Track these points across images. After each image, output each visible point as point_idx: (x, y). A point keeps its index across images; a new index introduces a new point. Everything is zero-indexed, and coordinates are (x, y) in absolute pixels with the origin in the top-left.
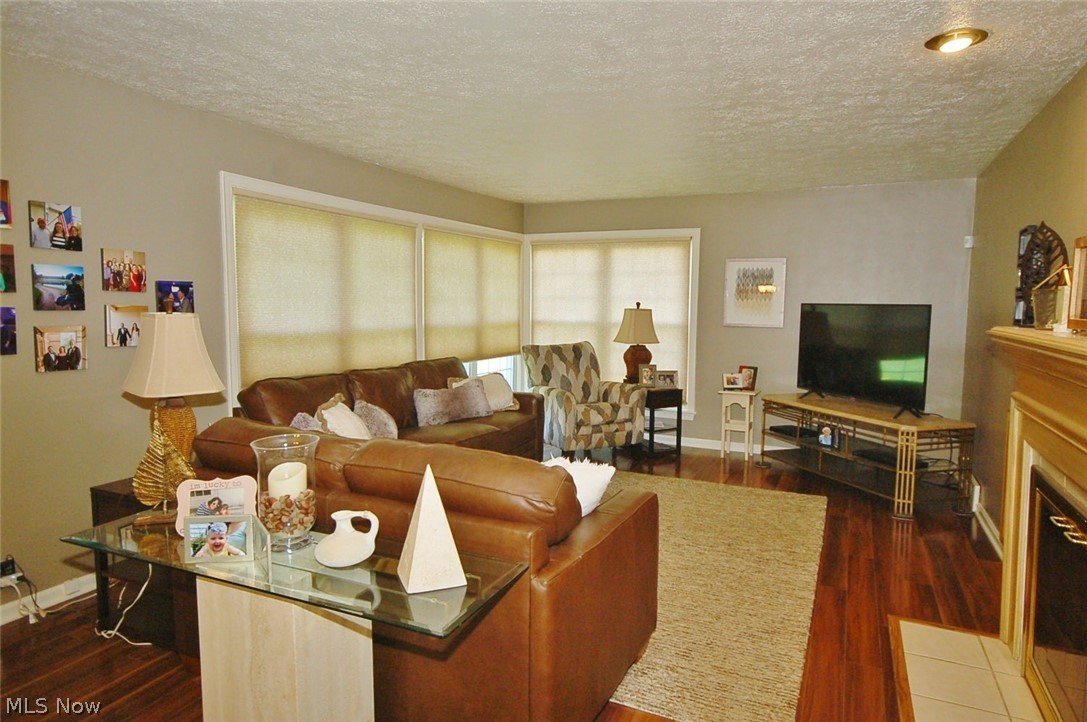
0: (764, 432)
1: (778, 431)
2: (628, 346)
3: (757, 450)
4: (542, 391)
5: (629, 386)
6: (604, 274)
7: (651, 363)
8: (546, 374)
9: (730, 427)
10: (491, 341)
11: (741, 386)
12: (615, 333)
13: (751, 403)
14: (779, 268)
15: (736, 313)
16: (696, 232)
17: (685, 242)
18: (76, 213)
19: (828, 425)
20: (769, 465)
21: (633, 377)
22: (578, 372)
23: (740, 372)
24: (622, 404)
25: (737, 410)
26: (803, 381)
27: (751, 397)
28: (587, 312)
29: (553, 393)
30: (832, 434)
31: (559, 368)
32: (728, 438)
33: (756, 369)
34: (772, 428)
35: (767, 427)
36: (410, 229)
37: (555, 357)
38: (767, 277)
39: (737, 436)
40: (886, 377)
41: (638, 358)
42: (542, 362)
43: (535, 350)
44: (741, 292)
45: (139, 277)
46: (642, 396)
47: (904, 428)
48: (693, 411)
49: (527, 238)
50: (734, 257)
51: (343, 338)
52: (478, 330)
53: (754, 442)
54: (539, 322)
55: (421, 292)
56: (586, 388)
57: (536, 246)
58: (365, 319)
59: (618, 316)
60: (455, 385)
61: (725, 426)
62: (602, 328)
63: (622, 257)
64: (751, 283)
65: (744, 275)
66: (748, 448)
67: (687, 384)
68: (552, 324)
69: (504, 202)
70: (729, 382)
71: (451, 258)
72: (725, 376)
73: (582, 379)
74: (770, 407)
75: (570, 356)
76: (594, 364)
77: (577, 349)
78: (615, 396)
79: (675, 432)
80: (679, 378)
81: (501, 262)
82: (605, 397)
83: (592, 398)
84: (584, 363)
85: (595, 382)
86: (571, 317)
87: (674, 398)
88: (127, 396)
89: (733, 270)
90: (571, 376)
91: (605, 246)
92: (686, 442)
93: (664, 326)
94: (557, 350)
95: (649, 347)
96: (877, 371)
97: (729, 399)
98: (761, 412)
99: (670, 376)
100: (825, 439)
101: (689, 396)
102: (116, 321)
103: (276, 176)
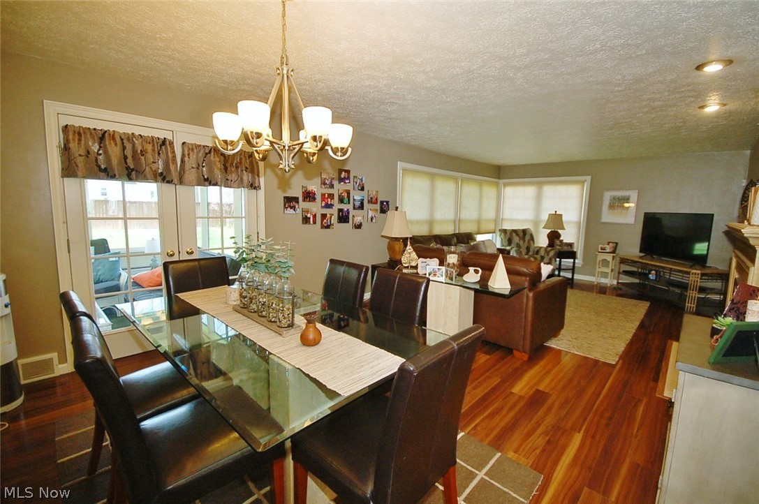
0: (619, 273)
1: (627, 273)
2: (549, 231)
3: (615, 282)
4: (508, 248)
5: (549, 249)
6: (539, 198)
7: (561, 239)
8: (510, 242)
9: (600, 270)
10: (484, 227)
11: (608, 251)
12: (543, 225)
13: (613, 259)
14: (634, 195)
15: (607, 216)
16: (589, 178)
17: (583, 183)
18: (363, 179)
19: (654, 270)
20: (621, 289)
21: (551, 244)
22: (524, 241)
23: (608, 244)
24: (546, 256)
25: (605, 263)
26: (642, 249)
27: (613, 256)
28: (529, 215)
29: (514, 249)
30: (656, 274)
31: (516, 239)
32: (600, 275)
33: (617, 243)
34: (624, 271)
35: (621, 271)
36: (456, 179)
37: (514, 234)
38: (627, 200)
39: (605, 275)
40: (696, 252)
41: (554, 236)
42: (508, 236)
43: (505, 231)
44: (611, 207)
45: (377, 199)
46: (556, 253)
47: (694, 271)
48: (581, 262)
49: (502, 181)
50: (609, 190)
51: (431, 223)
52: (479, 222)
53: (614, 279)
54: (505, 219)
55: (458, 206)
56: (528, 249)
57: (505, 185)
58: (438, 216)
59: (545, 217)
60: (472, 244)
61: (598, 270)
62: (536, 223)
63: (549, 190)
64: (618, 203)
65: (614, 198)
66: (610, 281)
67: (579, 249)
68: (511, 220)
69: (491, 165)
70: (602, 249)
71: (470, 190)
72: (600, 246)
73: (526, 244)
74: (623, 261)
75: (521, 234)
76: (532, 238)
77: (524, 231)
78: (542, 252)
79: (571, 271)
80: (575, 245)
81: (490, 192)
82: (537, 252)
83: (530, 253)
84: (527, 237)
85: (532, 246)
86: (520, 217)
87: (572, 255)
88: (382, 236)
89: (608, 196)
90: (521, 243)
91: (540, 185)
92: (576, 277)
93: (568, 222)
94: (515, 231)
95: (560, 231)
96: (692, 249)
97: (601, 257)
98: (618, 264)
99: (571, 245)
100: (652, 277)
101: (579, 255)
102: (371, 214)
103: (415, 163)
